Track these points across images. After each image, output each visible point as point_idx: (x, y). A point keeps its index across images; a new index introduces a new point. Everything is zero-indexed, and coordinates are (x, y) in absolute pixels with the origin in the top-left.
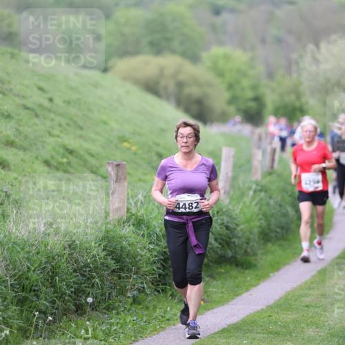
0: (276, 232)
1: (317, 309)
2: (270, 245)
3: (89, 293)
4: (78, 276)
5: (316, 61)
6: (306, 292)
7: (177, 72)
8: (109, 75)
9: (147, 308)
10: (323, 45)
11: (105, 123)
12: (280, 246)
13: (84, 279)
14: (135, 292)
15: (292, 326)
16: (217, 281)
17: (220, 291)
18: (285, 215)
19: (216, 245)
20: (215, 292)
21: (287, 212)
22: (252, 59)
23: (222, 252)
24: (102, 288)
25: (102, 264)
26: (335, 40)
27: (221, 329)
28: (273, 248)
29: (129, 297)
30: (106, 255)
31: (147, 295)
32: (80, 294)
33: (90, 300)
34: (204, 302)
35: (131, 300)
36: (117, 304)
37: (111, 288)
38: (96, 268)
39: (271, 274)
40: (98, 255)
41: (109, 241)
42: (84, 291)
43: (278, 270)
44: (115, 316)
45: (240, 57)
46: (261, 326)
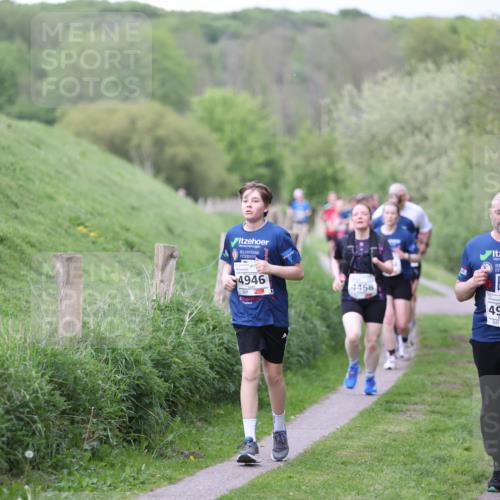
0: (299, 356)
1: (359, 468)
2: (289, 375)
3: (28, 445)
4: (12, 419)
5: (356, 109)
6: (342, 443)
7: (156, 125)
8: (57, 129)
9: (112, 466)
10: (366, 86)
11: (51, 198)
12: (305, 376)
13: (22, 423)
14: (95, 443)
15: (322, 493)
16: (214, 427)
17: (219, 440)
18: (312, 332)
19: (213, 374)
20: (212, 443)
21: (315, 326)
22: (264, 106)
23: (221, 385)
24: (47, 437)
25: (47, 402)
26: (385, 79)
27: (219, 496)
28: (294, 380)
29: (86, 450)
30: (53, 390)
31: (112, 447)
32: (15, 446)
33: (30, 454)
34: (195, 458)
35: (88, 455)
36: (68, 460)
37: (60, 437)
38: (38, 408)
39: (293, 417)
40: (42, 389)
41: (58, 369)
42: (20, 441)
43: (302, 410)
44: (66, 477)
45: (245, 102)
46: (278, 492)
